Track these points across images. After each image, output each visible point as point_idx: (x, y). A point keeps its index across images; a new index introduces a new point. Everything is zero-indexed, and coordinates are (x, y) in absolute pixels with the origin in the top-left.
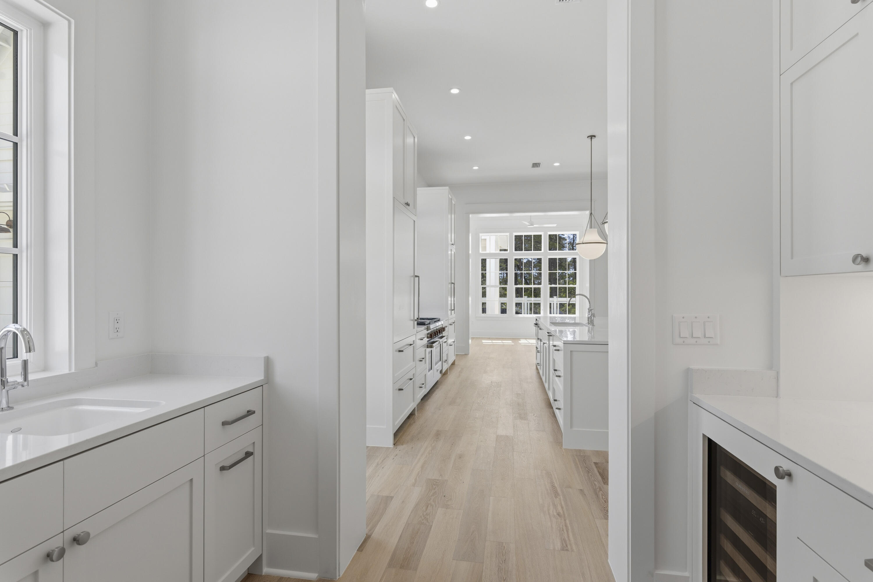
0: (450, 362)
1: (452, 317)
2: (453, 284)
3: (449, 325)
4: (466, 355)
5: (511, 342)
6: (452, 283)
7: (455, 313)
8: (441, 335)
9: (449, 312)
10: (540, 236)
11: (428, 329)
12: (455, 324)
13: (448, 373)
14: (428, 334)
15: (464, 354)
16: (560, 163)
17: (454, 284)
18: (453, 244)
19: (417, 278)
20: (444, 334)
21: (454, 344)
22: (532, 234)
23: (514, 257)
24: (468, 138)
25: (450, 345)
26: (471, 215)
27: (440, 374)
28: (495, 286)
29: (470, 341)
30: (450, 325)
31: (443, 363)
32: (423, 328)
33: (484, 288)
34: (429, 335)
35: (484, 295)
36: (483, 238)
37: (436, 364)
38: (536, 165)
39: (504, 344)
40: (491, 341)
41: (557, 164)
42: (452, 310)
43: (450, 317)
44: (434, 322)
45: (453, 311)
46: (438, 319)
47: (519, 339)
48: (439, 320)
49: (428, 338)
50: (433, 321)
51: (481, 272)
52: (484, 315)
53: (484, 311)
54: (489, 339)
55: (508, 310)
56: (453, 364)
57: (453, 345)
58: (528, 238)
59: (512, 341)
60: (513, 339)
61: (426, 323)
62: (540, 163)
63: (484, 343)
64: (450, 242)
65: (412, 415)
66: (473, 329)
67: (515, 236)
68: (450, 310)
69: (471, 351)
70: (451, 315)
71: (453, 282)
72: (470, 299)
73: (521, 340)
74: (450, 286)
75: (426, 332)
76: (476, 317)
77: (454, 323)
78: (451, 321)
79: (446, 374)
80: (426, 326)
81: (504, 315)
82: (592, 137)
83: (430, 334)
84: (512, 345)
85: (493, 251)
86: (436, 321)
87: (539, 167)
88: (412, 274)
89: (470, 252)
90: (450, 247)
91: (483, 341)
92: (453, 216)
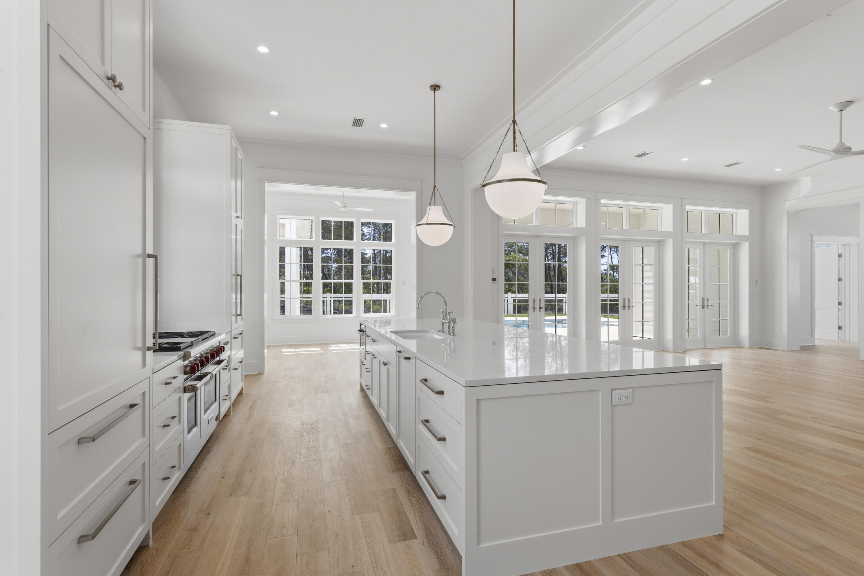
0: (234, 394)
1: (238, 326)
2: (239, 277)
3: (233, 340)
4: (260, 374)
5: (318, 349)
6: (238, 275)
7: (242, 320)
8: (218, 359)
9: (234, 318)
10: (352, 223)
11: (185, 357)
12: (242, 336)
13: (231, 414)
14: (186, 366)
15: (257, 373)
16: (388, 125)
17: (241, 276)
18: (238, 217)
19: (150, 259)
20: (223, 356)
21: (242, 365)
22: (343, 220)
23: (321, 246)
24: (263, 49)
25: (234, 369)
26: (266, 184)
27: (216, 422)
28: (296, 281)
29: (266, 351)
30: (235, 338)
31: (221, 401)
32: (173, 356)
33: (283, 284)
34: (188, 369)
35: (283, 291)
36: (282, 221)
37: (206, 411)
38: (358, 123)
39: (311, 352)
40: (293, 350)
41: (384, 126)
42: (238, 315)
43: (235, 326)
44: (203, 340)
45: (239, 318)
46: (210, 334)
47: (328, 344)
48: (213, 335)
49: (185, 373)
50: (201, 339)
51: (278, 263)
52: (283, 317)
53: (283, 310)
54: (290, 346)
55: (314, 310)
56: (240, 394)
57: (240, 369)
58: (339, 224)
59: (320, 348)
60: (321, 344)
61: (182, 346)
62: (364, 120)
63: (284, 354)
64: (234, 214)
65: (142, 549)
66: (269, 335)
67: (322, 221)
68: (234, 315)
69: (268, 367)
70: (236, 322)
71: (239, 273)
72: (266, 296)
73: (331, 345)
74: (234, 281)
75: (181, 363)
76: (273, 319)
77: (241, 334)
78: (234, 334)
79: (229, 415)
80: (181, 353)
81: (307, 316)
82: (435, 88)
83: (191, 366)
84: (321, 354)
85: (294, 237)
86: (208, 338)
87: (361, 126)
88: (139, 251)
89: (266, 238)
90: (234, 221)
91: (284, 350)
92: (239, 182)
